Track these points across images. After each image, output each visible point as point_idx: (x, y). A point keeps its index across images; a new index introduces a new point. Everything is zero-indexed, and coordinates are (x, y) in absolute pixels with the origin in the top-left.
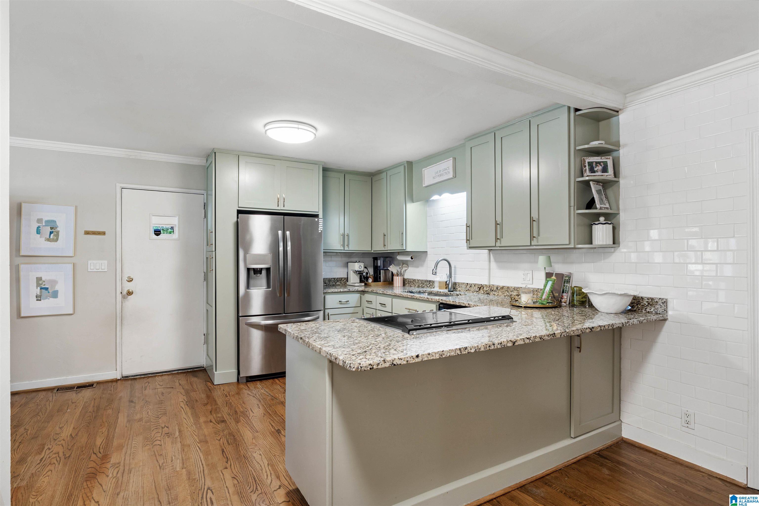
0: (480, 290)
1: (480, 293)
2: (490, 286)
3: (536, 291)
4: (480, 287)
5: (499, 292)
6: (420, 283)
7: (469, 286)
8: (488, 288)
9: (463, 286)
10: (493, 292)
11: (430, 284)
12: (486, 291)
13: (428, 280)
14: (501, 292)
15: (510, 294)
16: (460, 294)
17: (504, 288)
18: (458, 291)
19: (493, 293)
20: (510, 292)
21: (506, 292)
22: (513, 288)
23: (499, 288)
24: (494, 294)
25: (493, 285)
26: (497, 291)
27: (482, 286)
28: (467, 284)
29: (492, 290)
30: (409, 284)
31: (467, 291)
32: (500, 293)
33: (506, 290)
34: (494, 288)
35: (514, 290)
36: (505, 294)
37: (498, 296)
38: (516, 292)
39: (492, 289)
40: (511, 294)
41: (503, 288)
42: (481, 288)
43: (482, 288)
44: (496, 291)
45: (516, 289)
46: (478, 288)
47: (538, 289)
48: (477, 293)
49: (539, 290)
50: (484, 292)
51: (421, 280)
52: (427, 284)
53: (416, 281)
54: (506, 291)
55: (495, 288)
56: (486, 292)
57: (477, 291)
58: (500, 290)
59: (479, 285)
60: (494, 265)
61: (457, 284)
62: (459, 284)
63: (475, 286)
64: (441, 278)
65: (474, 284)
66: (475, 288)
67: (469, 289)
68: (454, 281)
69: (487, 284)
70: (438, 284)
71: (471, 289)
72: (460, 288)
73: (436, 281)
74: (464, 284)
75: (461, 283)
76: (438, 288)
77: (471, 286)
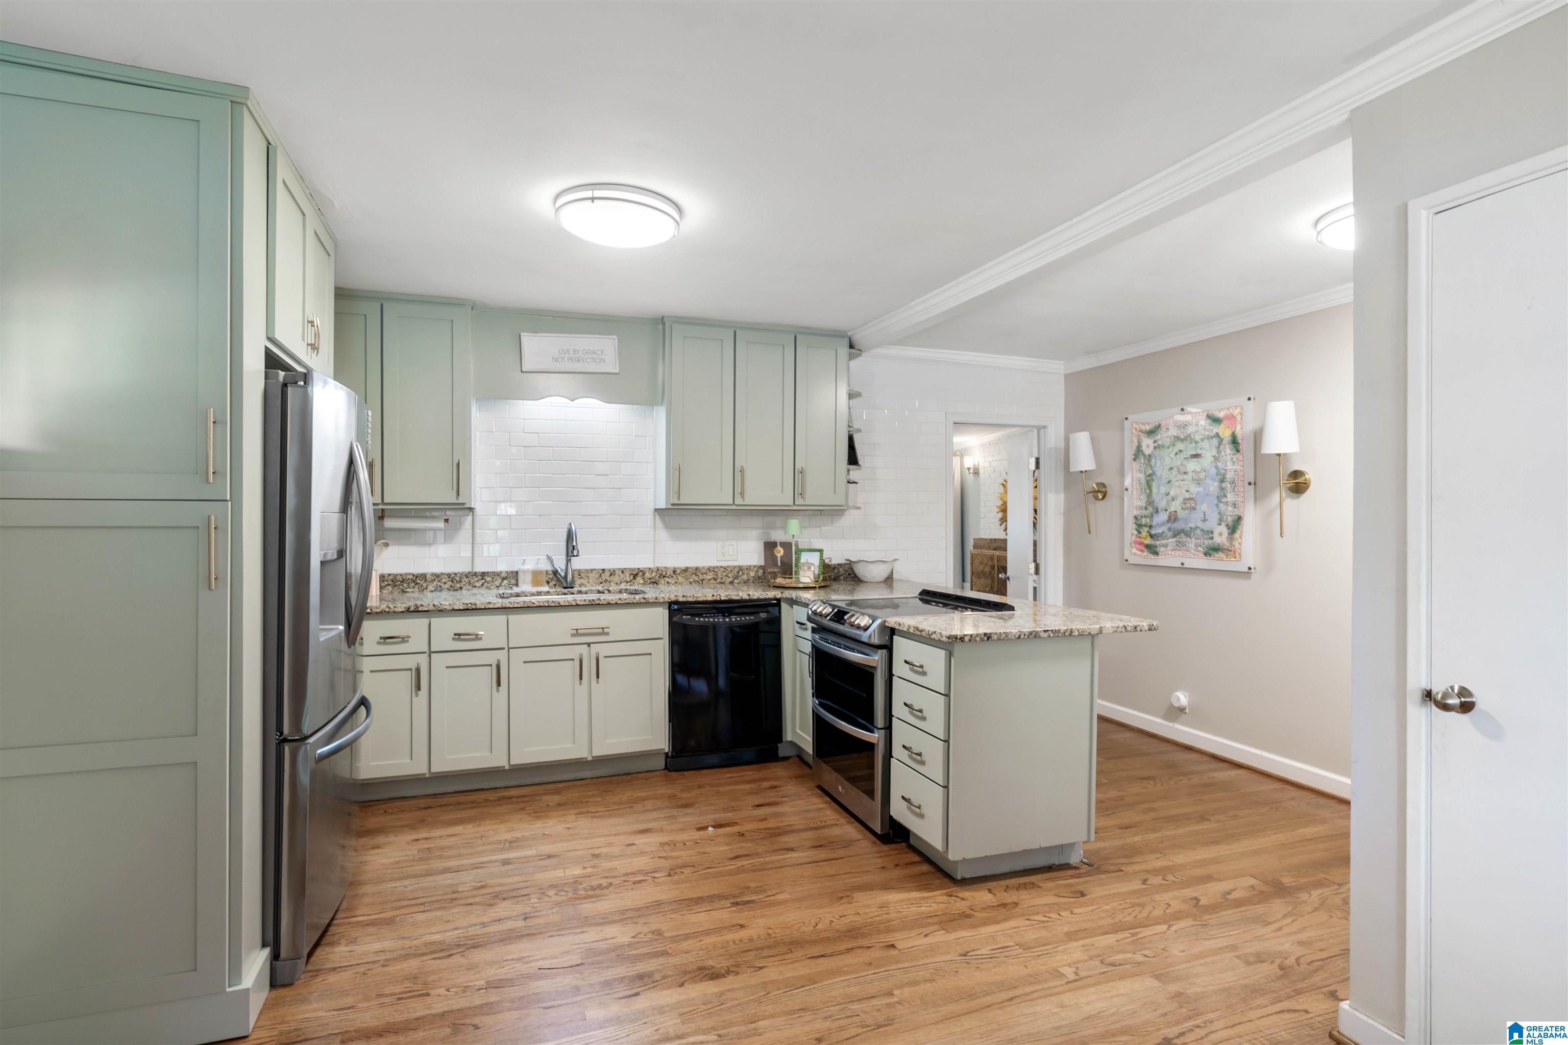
0: (635, 578)
1: (636, 584)
2: (658, 570)
3: (747, 569)
4: (635, 573)
5: (679, 577)
6: (444, 580)
7: (607, 574)
8: (654, 574)
9: (590, 575)
10: (665, 579)
11: (483, 581)
12: (650, 579)
13: (475, 573)
14: (683, 577)
17: (689, 570)
18: (578, 586)
19: (665, 581)
20: (700, 575)
21: (694, 576)
22: (706, 568)
23: (679, 572)
24: (668, 582)
25: (665, 568)
26: (675, 577)
27: (641, 571)
28: (603, 570)
29: (664, 576)
30: (395, 586)
31: (601, 583)
32: (681, 579)
33: (694, 572)
34: (668, 573)
35: (708, 572)
36: (691, 580)
37: (677, 584)
38: (711, 574)
39: (664, 574)
40: (703, 578)
41: (686, 570)
42: (637, 574)
43: (641, 574)
44: (673, 577)
45: (713, 570)
46: (632, 576)
47: (750, 566)
48: (629, 584)
49: (752, 568)
50: (646, 580)
51: (449, 575)
52: (471, 581)
53: (428, 576)
54: (693, 574)
55: (671, 572)
56: (648, 581)
57: (629, 580)
58: (681, 573)
59: (633, 570)
60: (662, 534)
61: (575, 573)
62: (580, 572)
63: (622, 572)
64: (537, 563)
65: (620, 569)
66: (622, 576)
67: (608, 579)
68: (573, 568)
69: (651, 566)
70: (529, 578)
71: (614, 579)
72: (582, 581)
73: (524, 572)
74: (594, 572)
75: (587, 571)
76: (531, 585)
77: (612, 573)
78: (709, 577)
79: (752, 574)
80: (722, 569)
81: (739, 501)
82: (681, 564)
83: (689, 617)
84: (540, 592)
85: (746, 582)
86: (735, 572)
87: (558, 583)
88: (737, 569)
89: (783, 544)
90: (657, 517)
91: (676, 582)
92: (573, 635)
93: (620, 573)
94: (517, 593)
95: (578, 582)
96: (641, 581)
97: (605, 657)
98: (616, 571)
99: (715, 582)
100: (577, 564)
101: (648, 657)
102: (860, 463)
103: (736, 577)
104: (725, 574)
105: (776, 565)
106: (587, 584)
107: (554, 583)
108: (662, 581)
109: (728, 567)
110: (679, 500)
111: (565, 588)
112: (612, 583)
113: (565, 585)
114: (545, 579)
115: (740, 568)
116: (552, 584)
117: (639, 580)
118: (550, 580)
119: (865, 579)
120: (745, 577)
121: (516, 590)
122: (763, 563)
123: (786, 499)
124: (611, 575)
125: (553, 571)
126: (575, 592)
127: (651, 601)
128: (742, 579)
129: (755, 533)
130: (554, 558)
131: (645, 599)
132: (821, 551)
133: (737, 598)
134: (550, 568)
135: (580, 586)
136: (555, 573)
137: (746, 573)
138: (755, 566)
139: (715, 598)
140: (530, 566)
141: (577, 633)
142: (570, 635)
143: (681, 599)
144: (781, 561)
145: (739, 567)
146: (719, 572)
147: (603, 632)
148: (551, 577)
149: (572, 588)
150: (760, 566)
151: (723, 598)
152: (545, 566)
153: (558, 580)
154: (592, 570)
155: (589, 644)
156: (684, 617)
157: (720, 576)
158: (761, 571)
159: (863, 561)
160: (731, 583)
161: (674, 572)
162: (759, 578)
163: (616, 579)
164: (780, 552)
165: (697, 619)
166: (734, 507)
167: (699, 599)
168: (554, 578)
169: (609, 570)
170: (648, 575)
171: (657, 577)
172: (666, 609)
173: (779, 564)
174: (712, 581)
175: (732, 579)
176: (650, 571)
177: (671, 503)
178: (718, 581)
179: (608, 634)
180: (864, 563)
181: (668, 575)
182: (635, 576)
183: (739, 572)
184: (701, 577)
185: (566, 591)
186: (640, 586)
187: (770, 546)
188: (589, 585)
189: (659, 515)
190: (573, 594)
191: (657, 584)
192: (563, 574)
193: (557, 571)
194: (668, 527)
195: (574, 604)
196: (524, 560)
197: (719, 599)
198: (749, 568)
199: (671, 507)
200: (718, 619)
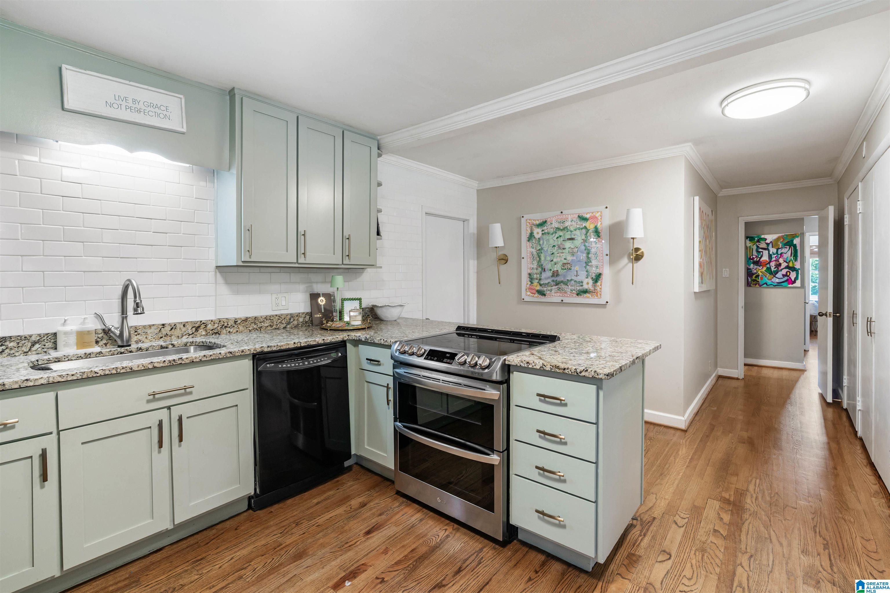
0: (197, 330)
1: (198, 335)
2: (220, 321)
3: (297, 316)
4: (197, 325)
5: (240, 327)
7: (168, 328)
8: (216, 325)
9: (149, 331)
10: (227, 329)
12: (212, 330)
14: (243, 326)
15: (259, 326)
16: (172, 344)
17: (249, 319)
18: (134, 343)
19: (226, 331)
20: (259, 324)
21: (253, 325)
22: (263, 318)
23: (239, 322)
24: (229, 332)
25: (227, 319)
26: (236, 326)
27: (203, 323)
28: (163, 325)
29: (226, 327)
31: (161, 338)
32: (241, 328)
33: (253, 321)
34: (229, 323)
35: (265, 320)
36: (250, 328)
37: (238, 333)
38: (268, 322)
39: (226, 324)
40: (261, 326)
41: (246, 320)
42: (199, 327)
43: (203, 326)
44: (234, 326)
45: (269, 318)
46: (194, 329)
47: (300, 313)
48: (191, 336)
49: (301, 315)
50: (208, 332)
54: (252, 323)
55: (233, 323)
56: (211, 332)
57: (191, 333)
58: (242, 323)
59: (196, 323)
60: (224, 289)
61: (131, 329)
62: (136, 329)
63: (184, 326)
64: (83, 323)
65: (182, 323)
66: (184, 329)
67: (169, 333)
68: (130, 325)
69: (213, 318)
70: (73, 339)
71: (175, 333)
72: (139, 337)
73: (66, 333)
74: (152, 327)
75: (144, 327)
76: (76, 347)
77: (173, 327)
78: (266, 325)
79: (301, 320)
80: (277, 317)
81: (301, 260)
82: (241, 314)
83: (273, 365)
84: (90, 354)
85: (296, 327)
86: (288, 319)
87: (110, 341)
88: (289, 317)
89: (325, 295)
90: (218, 274)
91: (237, 331)
92: (148, 401)
93: (182, 326)
94: (56, 358)
95: (134, 338)
96: (204, 333)
97: (188, 418)
98: (177, 325)
99: (271, 328)
100: (133, 320)
101: (235, 408)
102: (381, 234)
103: (289, 323)
104: (279, 321)
105: (320, 311)
106: (146, 340)
107: (104, 341)
108: (224, 331)
109: (282, 315)
110: (250, 257)
111: (119, 346)
112: (173, 337)
113: (120, 343)
114: (94, 338)
115: (292, 316)
116: (101, 343)
117: (202, 331)
118: (99, 340)
119: (385, 319)
120: (295, 322)
121: (54, 354)
122: (309, 310)
123: (336, 259)
124: (171, 329)
125: (104, 330)
126: (133, 350)
127: (237, 354)
128: (293, 324)
129: (302, 287)
130: (105, 317)
131: (231, 353)
132: (360, 300)
133: (314, 343)
134: (99, 326)
135: (137, 342)
136: (107, 332)
137: (296, 319)
138: (303, 313)
139: (296, 345)
140: (73, 326)
141: (154, 397)
142: (145, 401)
143: (266, 350)
144: (324, 309)
145: (291, 314)
146: (274, 320)
147: (186, 390)
148: (100, 336)
149: (130, 346)
150: (307, 313)
151: (302, 345)
152: (94, 325)
153: (110, 338)
154: (150, 326)
155: (169, 408)
156: (268, 365)
157: (275, 323)
158: (308, 317)
159: (385, 306)
160: (285, 328)
161: (235, 322)
162: (306, 322)
163: (177, 332)
164: (322, 301)
165: (280, 366)
166: (297, 265)
167: (282, 348)
168: (105, 336)
169: (170, 325)
170: (210, 327)
171: (219, 328)
172: (250, 360)
173: (323, 311)
174: (269, 328)
175: (285, 325)
176: (213, 323)
177: (243, 260)
178: (274, 327)
179: (191, 393)
180: (388, 307)
181: (229, 325)
182: (197, 329)
183: (290, 319)
184: (260, 325)
185: (122, 349)
186: (202, 337)
187: (314, 297)
188: (148, 341)
189: (220, 272)
190: (131, 352)
191: (220, 334)
192: (118, 332)
193: (110, 330)
194: (227, 282)
195: (150, 367)
196: (65, 321)
197: (299, 346)
198: (298, 315)
199: (242, 264)
200: (299, 363)
